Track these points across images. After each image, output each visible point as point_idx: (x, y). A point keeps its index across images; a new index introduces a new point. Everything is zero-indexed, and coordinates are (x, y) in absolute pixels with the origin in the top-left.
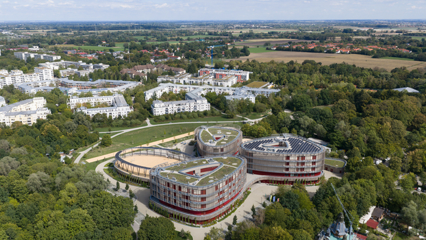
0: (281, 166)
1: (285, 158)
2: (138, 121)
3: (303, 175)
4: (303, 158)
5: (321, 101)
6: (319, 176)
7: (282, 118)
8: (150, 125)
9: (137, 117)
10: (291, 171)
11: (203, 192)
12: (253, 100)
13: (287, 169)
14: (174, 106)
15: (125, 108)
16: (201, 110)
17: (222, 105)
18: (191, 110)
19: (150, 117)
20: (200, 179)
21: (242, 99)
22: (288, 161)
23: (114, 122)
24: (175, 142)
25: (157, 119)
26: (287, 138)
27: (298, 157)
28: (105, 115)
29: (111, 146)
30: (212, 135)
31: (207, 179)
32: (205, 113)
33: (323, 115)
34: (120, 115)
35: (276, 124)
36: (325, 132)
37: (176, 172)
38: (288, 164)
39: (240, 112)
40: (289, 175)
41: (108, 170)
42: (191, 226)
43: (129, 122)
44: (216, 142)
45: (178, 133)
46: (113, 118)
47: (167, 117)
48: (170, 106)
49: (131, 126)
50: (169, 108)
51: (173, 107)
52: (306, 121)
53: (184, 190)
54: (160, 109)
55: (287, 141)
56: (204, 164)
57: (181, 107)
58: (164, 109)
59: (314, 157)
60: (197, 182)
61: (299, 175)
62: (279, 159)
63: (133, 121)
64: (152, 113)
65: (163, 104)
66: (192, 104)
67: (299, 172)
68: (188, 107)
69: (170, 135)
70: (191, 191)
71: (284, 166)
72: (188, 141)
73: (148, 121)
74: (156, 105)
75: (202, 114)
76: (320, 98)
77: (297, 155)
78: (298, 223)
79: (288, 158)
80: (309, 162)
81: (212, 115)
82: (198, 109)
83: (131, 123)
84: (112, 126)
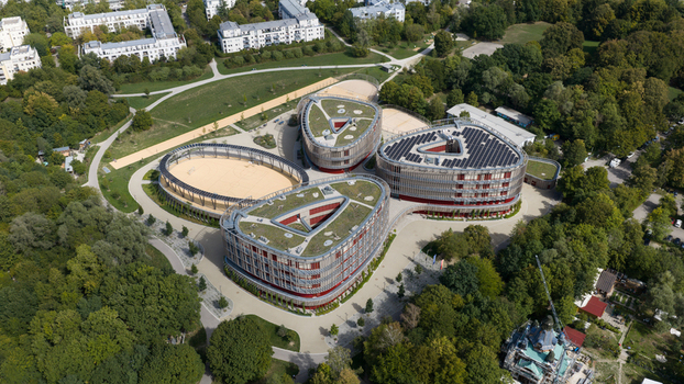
0: (448, 189)
1: (455, 178)
2: (195, 68)
3: (484, 203)
4: (488, 176)
5: (523, 15)
6: (513, 203)
7: (453, 67)
8: (218, 76)
9: (194, 61)
10: (466, 198)
11: (316, 265)
12: (401, 15)
13: (460, 195)
14: (260, 33)
15: (170, 41)
16: (309, 39)
17: (345, 26)
18: (291, 40)
19: (217, 55)
20: (309, 238)
21: (382, 16)
22: (460, 182)
23: (153, 72)
24: (263, 118)
25: (230, 63)
26: (460, 130)
27: (479, 176)
28: (135, 57)
29: (152, 129)
30: (328, 117)
31: (321, 238)
32: (315, 47)
33: (525, 59)
34: (162, 55)
35: (442, 78)
36: (528, 98)
37: (266, 221)
38: (461, 186)
39: (378, 42)
40: (462, 203)
41: (150, 187)
42: (296, 312)
43: (179, 71)
44: (335, 136)
45: (269, 94)
46: (151, 60)
47: (248, 57)
48: (252, 33)
49: (186, 79)
50: (249, 37)
51: (257, 36)
52: (495, 78)
53: (282, 260)
54: (234, 40)
55: (461, 137)
56: (316, 200)
57: (272, 35)
58: (242, 39)
59: (508, 174)
60: (304, 245)
61: (478, 203)
62: (446, 179)
63: (187, 69)
64: (220, 48)
65: (238, 31)
66: (292, 29)
67: (479, 199)
68: (284, 33)
69: (254, 102)
70: (293, 263)
71: (454, 189)
72: (286, 116)
73: (214, 64)
74: (226, 33)
75: (309, 48)
76: (521, 10)
77: (479, 172)
78: (476, 327)
79: (461, 177)
80: (497, 182)
81: (328, 51)
82: (303, 38)
83: (184, 73)
84: (150, 79)
